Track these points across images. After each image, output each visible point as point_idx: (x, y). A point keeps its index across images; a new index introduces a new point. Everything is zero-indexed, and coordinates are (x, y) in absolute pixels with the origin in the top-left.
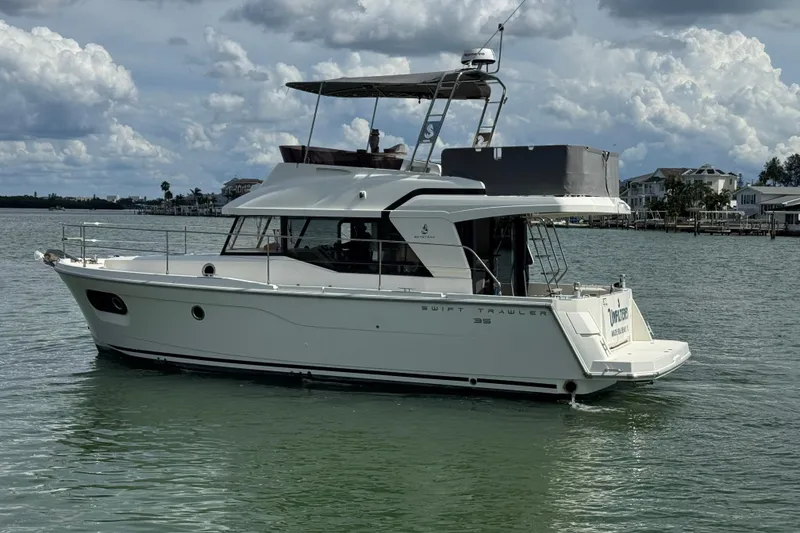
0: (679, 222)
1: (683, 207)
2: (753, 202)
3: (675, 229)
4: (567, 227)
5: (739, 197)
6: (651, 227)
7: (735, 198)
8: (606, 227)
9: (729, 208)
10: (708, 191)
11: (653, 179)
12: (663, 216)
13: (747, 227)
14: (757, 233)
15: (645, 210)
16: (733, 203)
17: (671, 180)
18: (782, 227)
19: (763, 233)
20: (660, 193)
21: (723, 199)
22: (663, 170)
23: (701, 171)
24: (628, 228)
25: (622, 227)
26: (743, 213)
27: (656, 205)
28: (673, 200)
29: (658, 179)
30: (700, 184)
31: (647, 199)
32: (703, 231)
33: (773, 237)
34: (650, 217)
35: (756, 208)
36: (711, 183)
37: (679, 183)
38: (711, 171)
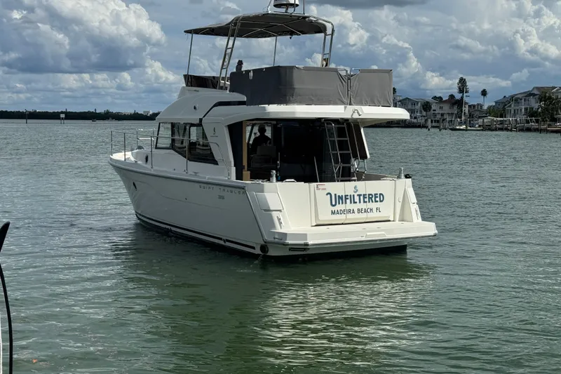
0: (549, 126)
1: (552, 114)
3: (546, 131)
4: (466, 130)
6: (529, 130)
8: (496, 130)
11: (530, 94)
12: (537, 121)
15: (524, 117)
17: (544, 95)
20: (535, 104)
22: (538, 88)
24: (511, 130)
25: (507, 129)
27: (532, 113)
28: (545, 110)
29: (534, 95)
31: (526, 109)
34: (528, 122)
37: (550, 98)
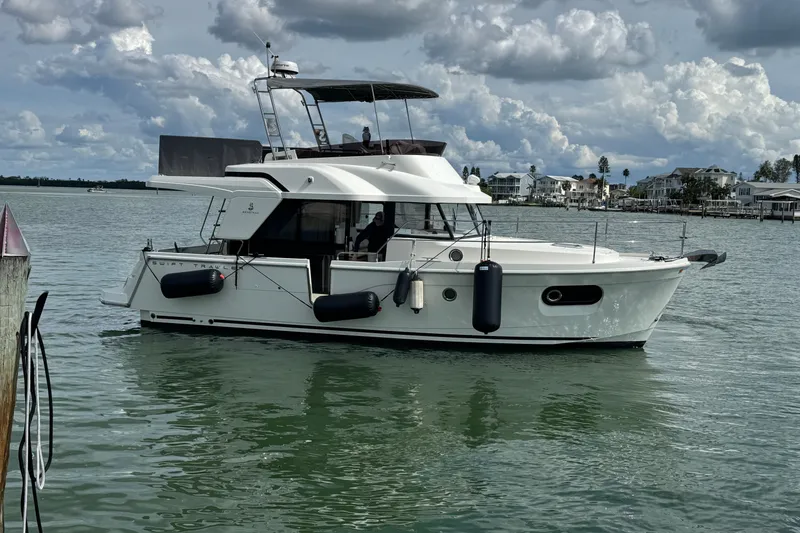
0: (691, 208)
1: (695, 197)
2: (748, 194)
3: (689, 214)
4: (606, 210)
5: (738, 190)
6: (670, 212)
7: (734, 191)
8: (636, 211)
9: (730, 197)
10: (715, 185)
11: (673, 175)
12: (679, 203)
13: (743, 212)
14: (749, 217)
15: (665, 199)
16: (733, 194)
17: (687, 177)
18: (769, 212)
19: (755, 217)
20: (677, 186)
21: (725, 191)
22: (681, 170)
23: (709, 170)
24: (652, 212)
25: (647, 211)
26: (739, 202)
27: (673, 195)
28: (687, 191)
29: (677, 176)
30: (708, 180)
31: (668, 190)
32: (709, 215)
33: (761, 220)
34: (669, 203)
35: (750, 198)
36: (716, 179)
37: (693, 179)
38: (717, 171)
